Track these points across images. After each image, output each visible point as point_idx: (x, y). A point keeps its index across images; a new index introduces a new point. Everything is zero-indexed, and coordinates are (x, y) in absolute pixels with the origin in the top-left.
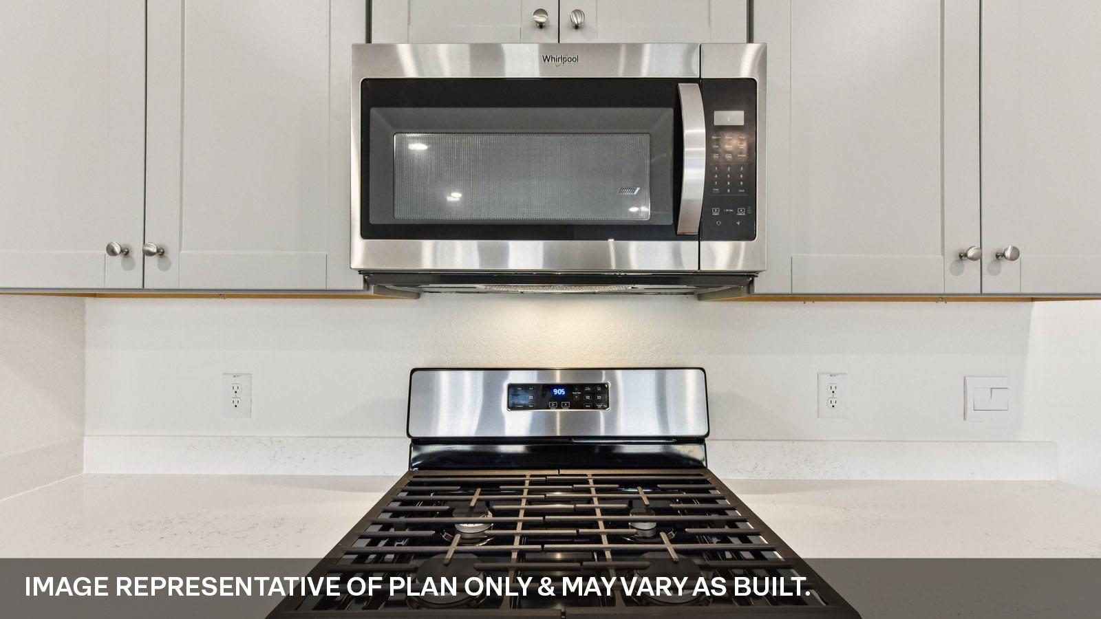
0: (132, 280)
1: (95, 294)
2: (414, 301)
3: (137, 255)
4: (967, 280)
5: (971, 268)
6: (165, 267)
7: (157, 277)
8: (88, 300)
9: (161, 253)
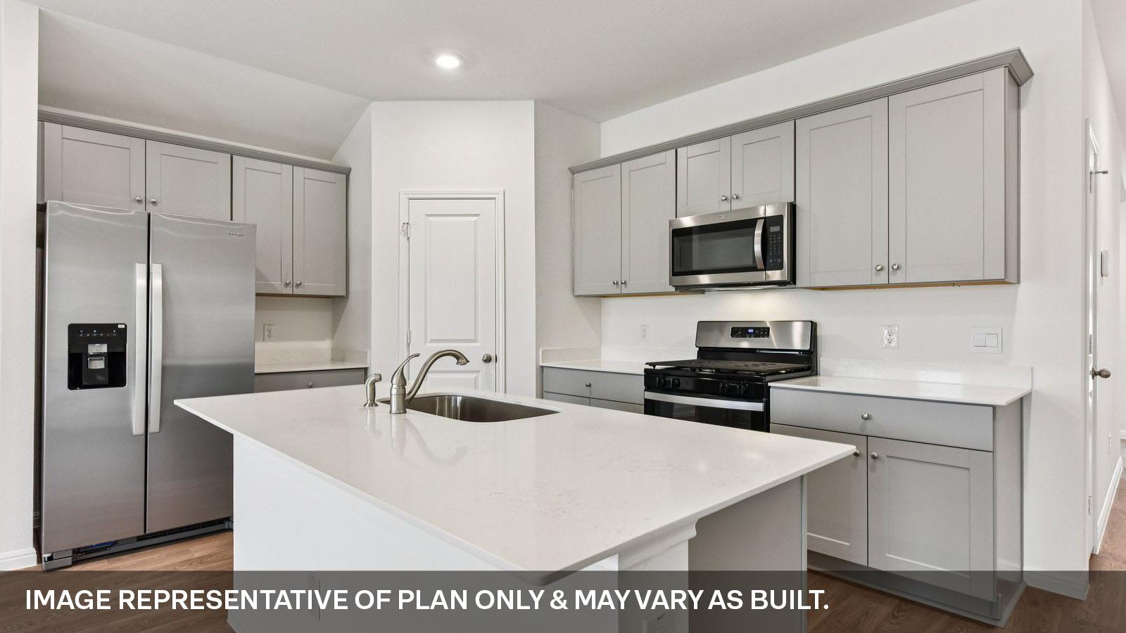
0: (618, 291)
1: (604, 296)
2: (703, 295)
3: (620, 284)
4: (882, 279)
5: (884, 274)
6: (626, 287)
7: (625, 291)
8: (602, 299)
9: (625, 283)
